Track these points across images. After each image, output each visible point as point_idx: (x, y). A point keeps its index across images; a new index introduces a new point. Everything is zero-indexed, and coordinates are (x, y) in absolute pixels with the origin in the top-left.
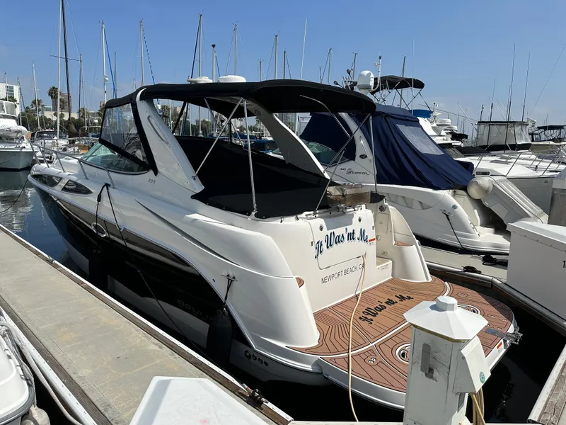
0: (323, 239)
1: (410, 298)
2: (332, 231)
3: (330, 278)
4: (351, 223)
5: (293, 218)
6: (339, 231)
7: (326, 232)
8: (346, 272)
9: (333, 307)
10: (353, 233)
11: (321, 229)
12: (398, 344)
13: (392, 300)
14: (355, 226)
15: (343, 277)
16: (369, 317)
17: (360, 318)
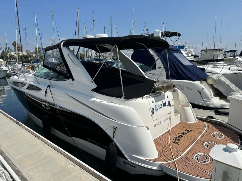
0: (154, 107)
1: (191, 131)
2: (157, 103)
3: (158, 124)
4: (164, 99)
5: (141, 98)
6: (160, 103)
7: (155, 104)
8: (164, 121)
9: (160, 137)
10: (166, 103)
11: (153, 102)
12: (194, 154)
13: (184, 132)
14: (166, 100)
15: (162, 123)
16: (177, 141)
17: (173, 142)
